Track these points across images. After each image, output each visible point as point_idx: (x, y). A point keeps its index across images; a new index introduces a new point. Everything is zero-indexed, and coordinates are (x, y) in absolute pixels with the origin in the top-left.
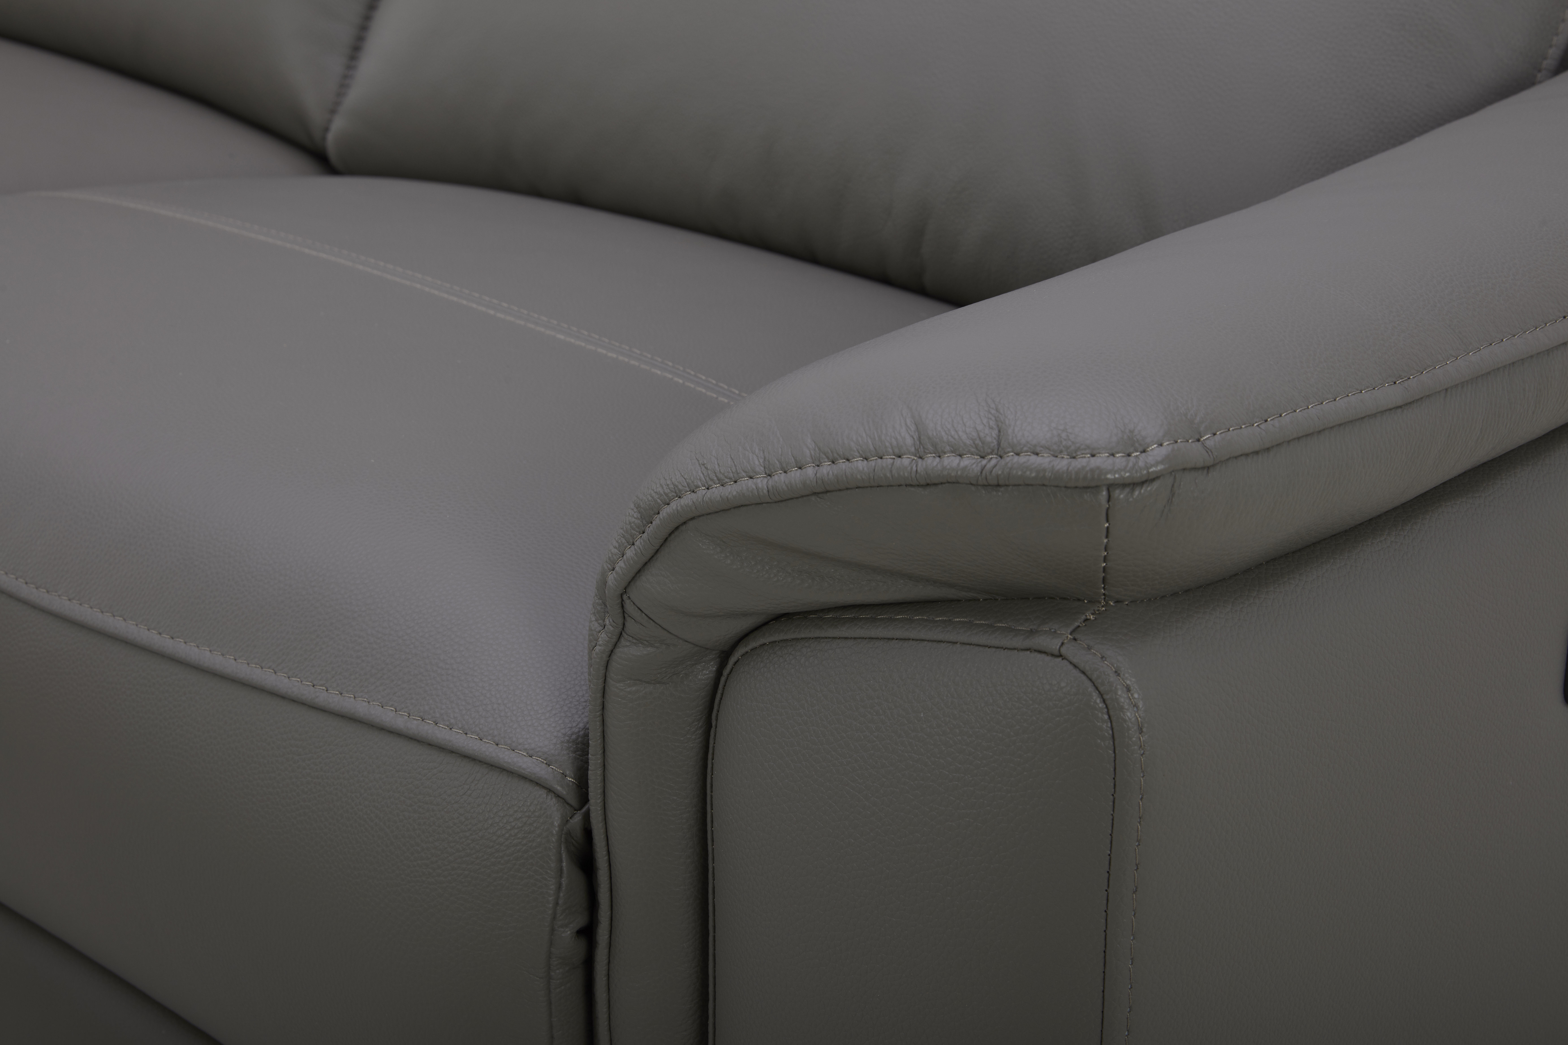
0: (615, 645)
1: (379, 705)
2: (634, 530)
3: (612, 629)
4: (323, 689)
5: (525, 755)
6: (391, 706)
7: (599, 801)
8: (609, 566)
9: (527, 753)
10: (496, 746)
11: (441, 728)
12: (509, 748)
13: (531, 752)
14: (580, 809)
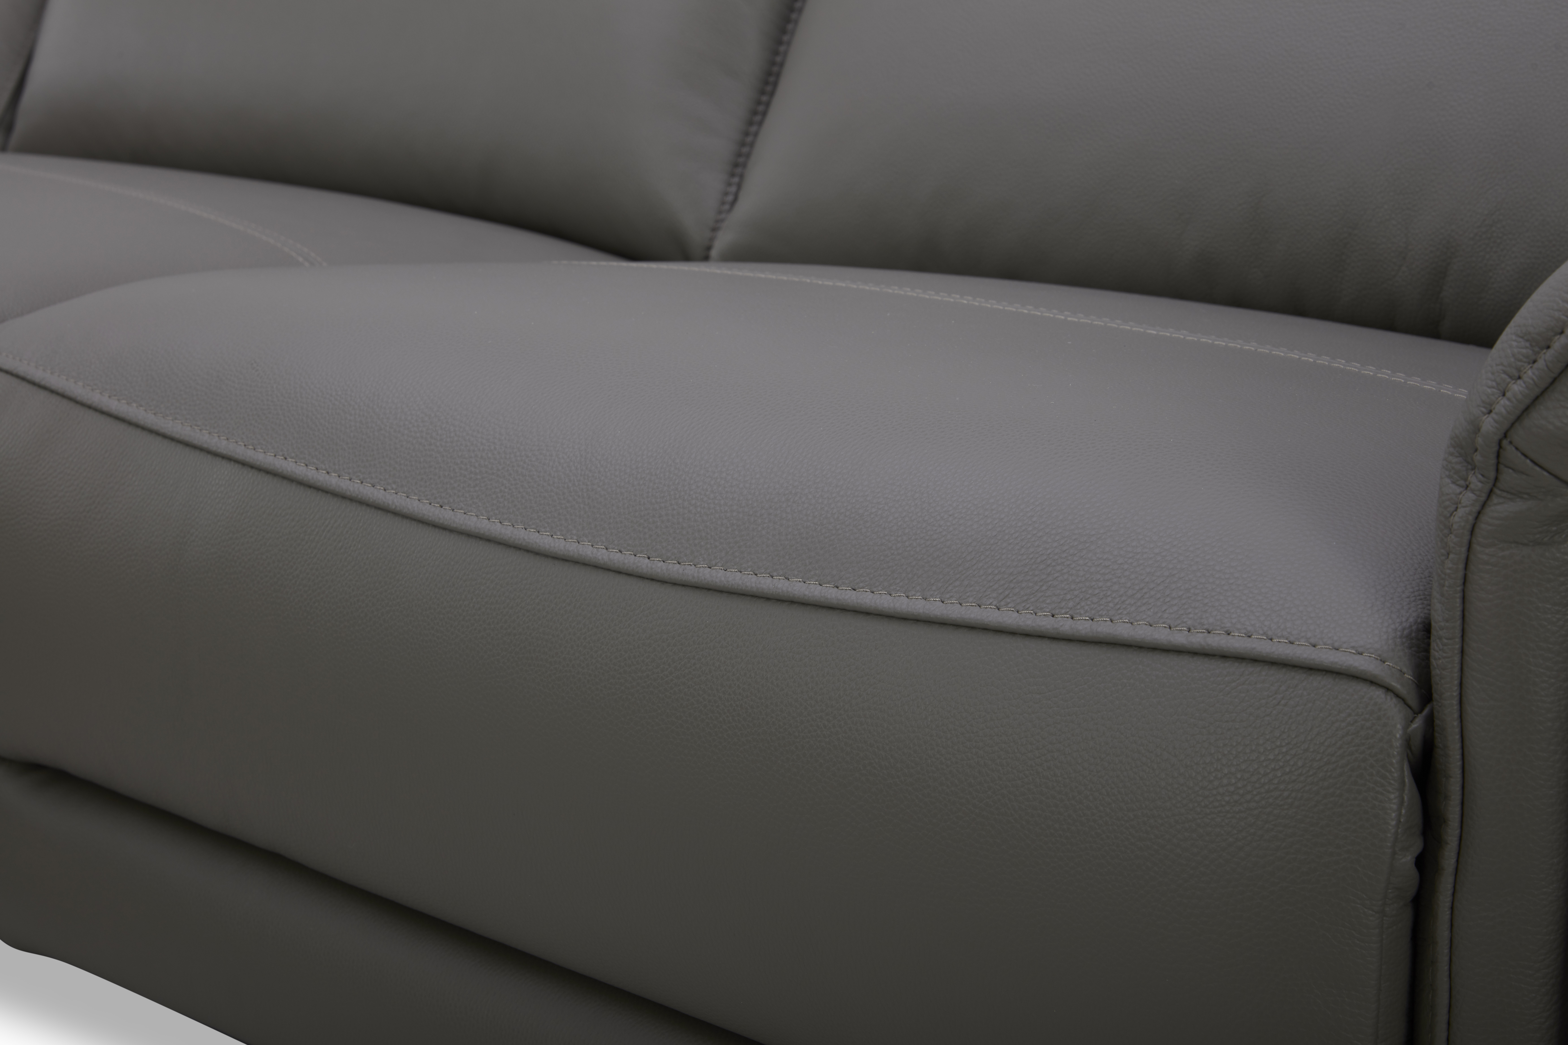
0: (1484, 505)
1: (1146, 624)
2: (1520, 361)
3: (1479, 484)
4: (1067, 617)
5: (1354, 653)
6: (1164, 623)
7: (1455, 694)
8: (1483, 410)
9: (1356, 651)
10: (1313, 648)
11: (1237, 637)
12: (1331, 647)
13: (1360, 650)
14: (1421, 711)
